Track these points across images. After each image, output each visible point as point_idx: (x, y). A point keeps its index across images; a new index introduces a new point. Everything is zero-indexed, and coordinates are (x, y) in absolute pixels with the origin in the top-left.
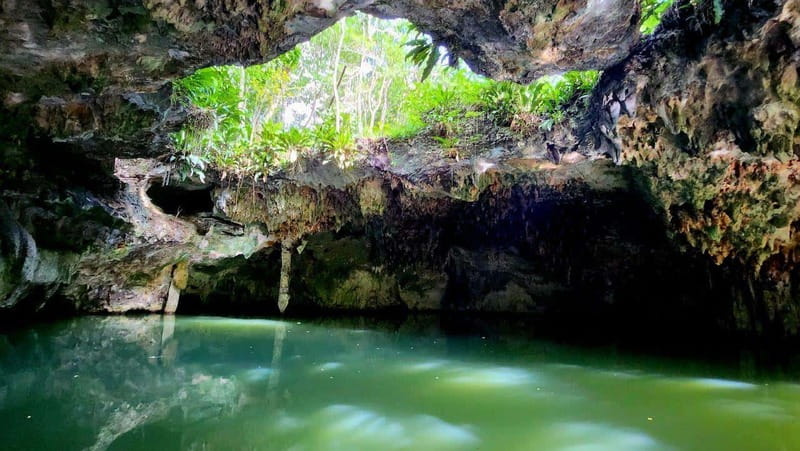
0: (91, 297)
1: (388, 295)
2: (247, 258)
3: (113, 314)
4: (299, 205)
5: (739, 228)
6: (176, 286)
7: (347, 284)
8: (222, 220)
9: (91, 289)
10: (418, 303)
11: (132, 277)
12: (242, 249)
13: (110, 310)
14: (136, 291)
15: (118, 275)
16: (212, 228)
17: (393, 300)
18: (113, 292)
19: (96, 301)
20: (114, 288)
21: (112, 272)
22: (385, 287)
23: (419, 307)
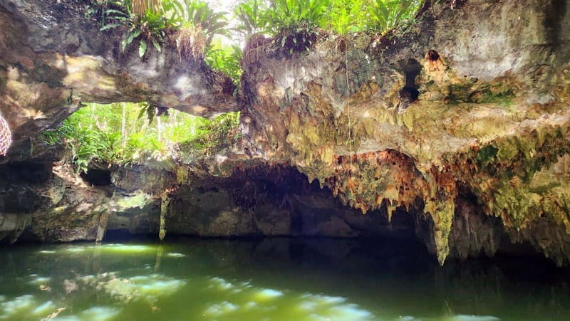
0: (50, 234)
1: (246, 226)
2: (141, 208)
3: (63, 243)
4: (154, 179)
5: (361, 192)
6: (101, 226)
7: (218, 220)
8: (120, 189)
9: (49, 230)
10: (271, 230)
11: (73, 222)
12: (137, 203)
13: (62, 240)
14: (77, 230)
15: (63, 221)
16: (114, 193)
17: (251, 229)
18: (62, 231)
19: (54, 236)
20: (63, 228)
21: (60, 220)
22: (244, 221)
23: (273, 233)
